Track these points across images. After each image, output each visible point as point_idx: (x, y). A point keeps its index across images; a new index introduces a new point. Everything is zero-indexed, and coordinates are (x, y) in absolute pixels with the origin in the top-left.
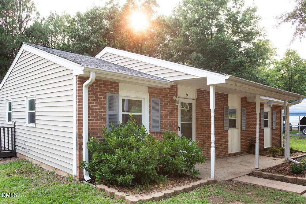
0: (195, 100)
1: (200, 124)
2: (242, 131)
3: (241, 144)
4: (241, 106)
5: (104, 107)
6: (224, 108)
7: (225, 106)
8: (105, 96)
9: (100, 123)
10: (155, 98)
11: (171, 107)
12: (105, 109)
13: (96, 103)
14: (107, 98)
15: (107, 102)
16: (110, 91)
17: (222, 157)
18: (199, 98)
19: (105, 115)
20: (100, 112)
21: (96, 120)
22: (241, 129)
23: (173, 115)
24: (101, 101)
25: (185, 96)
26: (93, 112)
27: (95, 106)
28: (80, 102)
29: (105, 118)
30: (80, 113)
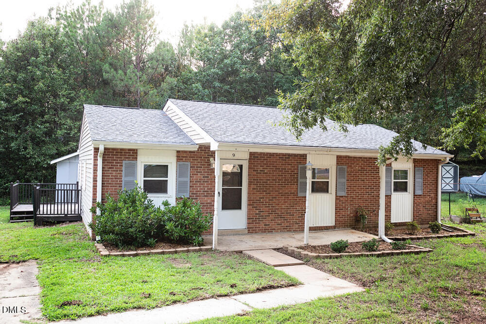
0: (248, 161)
1: (253, 189)
2: (338, 198)
3: (336, 216)
4: (337, 164)
5: (121, 173)
6: (299, 168)
7: (299, 166)
8: (122, 163)
9: (115, 189)
10: (184, 162)
11: (206, 171)
12: (122, 176)
13: (112, 171)
14: (124, 166)
15: (123, 169)
16: (127, 158)
17: (294, 231)
18: (252, 158)
19: (122, 181)
20: (115, 178)
21: (111, 186)
22: (336, 195)
23: (209, 179)
24: (117, 168)
25: (231, 156)
26: (109, 179)
27: (111, 173)
28: (95, 170)
29: (121, 184)
30: (95, 180)
